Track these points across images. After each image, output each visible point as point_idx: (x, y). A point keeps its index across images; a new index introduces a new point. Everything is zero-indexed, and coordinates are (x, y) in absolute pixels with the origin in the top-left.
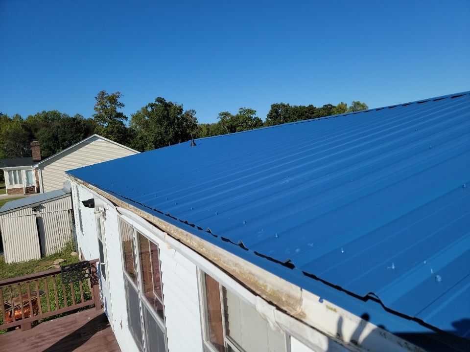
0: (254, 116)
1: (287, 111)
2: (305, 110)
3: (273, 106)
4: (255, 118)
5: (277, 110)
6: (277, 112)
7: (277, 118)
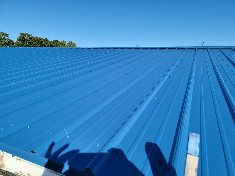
0: (7, 38)
1: (31, 39)
2: (42, 40)
3: (21, 34)
4: (8, 39)
5: (24, 37)
6: (24, 38)
7: (24, 42)
